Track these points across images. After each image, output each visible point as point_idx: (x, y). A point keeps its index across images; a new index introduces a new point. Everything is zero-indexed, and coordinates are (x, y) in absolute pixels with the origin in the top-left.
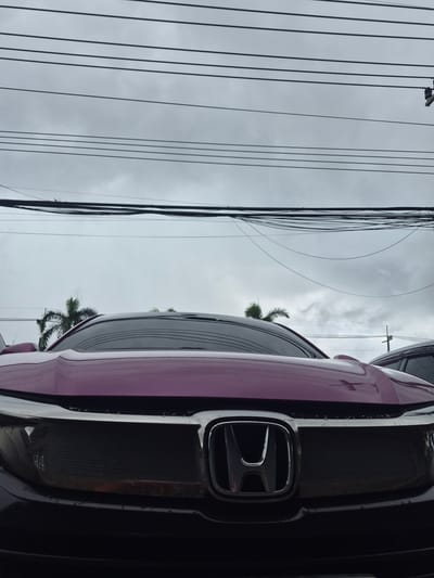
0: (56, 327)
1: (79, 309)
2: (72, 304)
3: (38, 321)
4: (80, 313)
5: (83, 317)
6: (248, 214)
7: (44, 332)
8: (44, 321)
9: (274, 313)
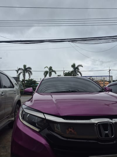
0: (22, 72)
1: (27, 67)
2: (25, 66)
3: (16, 70)
4: (27, 68)
5: (28, 70)
6: (73, 40)
7: (18, 74)
8: (18, 70)
9: (79, 66)
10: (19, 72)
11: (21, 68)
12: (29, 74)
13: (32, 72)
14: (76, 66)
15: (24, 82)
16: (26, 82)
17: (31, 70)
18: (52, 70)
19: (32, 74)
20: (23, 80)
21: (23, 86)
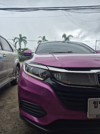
0: (18, 41)
1: (22, 37)
2: (20, 35)
3: (13, 40)
5: (23, 39)
6: (67, 9)
7: (15, 42)
8: (14, 40)
9: (69, 36)
10: (16, 41)
11: (17, 37)
12: (24, 42)
13: (27, 41)
14: (67, 36)
15: (21, 51)
16: (22, 50)
17: (26, 40)
18: (45, 39)
19: (27, 43)
20: (20, 49)
21: (20, 55)
